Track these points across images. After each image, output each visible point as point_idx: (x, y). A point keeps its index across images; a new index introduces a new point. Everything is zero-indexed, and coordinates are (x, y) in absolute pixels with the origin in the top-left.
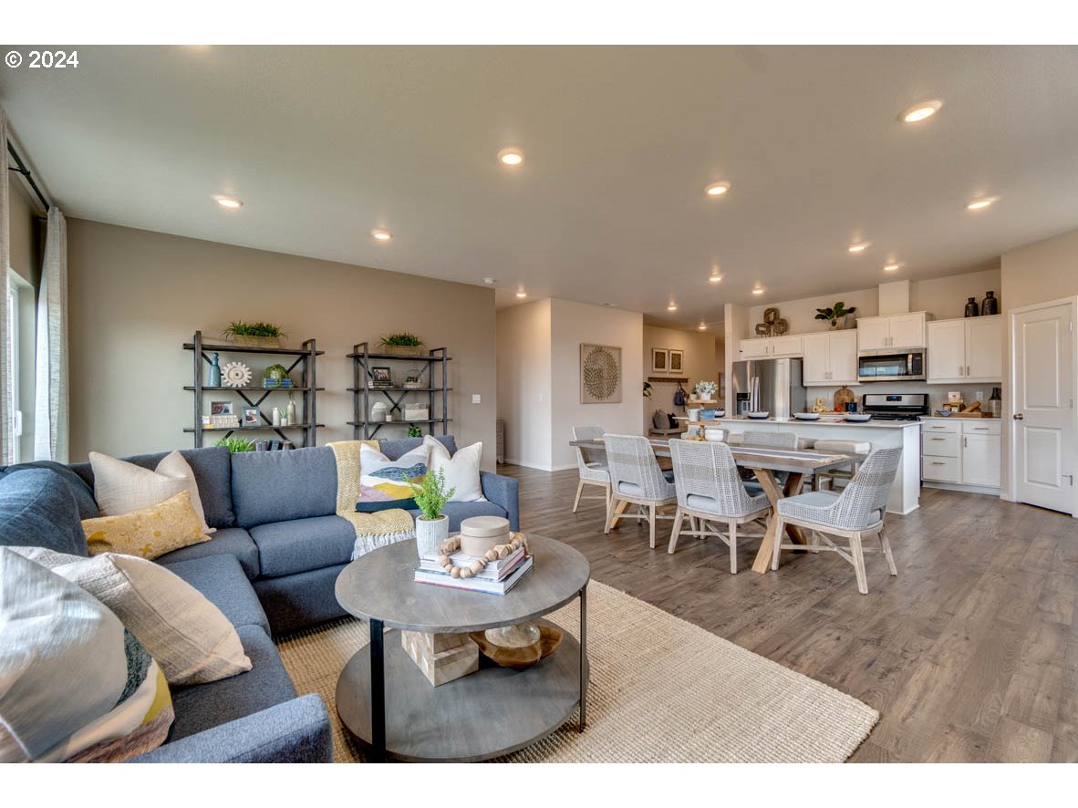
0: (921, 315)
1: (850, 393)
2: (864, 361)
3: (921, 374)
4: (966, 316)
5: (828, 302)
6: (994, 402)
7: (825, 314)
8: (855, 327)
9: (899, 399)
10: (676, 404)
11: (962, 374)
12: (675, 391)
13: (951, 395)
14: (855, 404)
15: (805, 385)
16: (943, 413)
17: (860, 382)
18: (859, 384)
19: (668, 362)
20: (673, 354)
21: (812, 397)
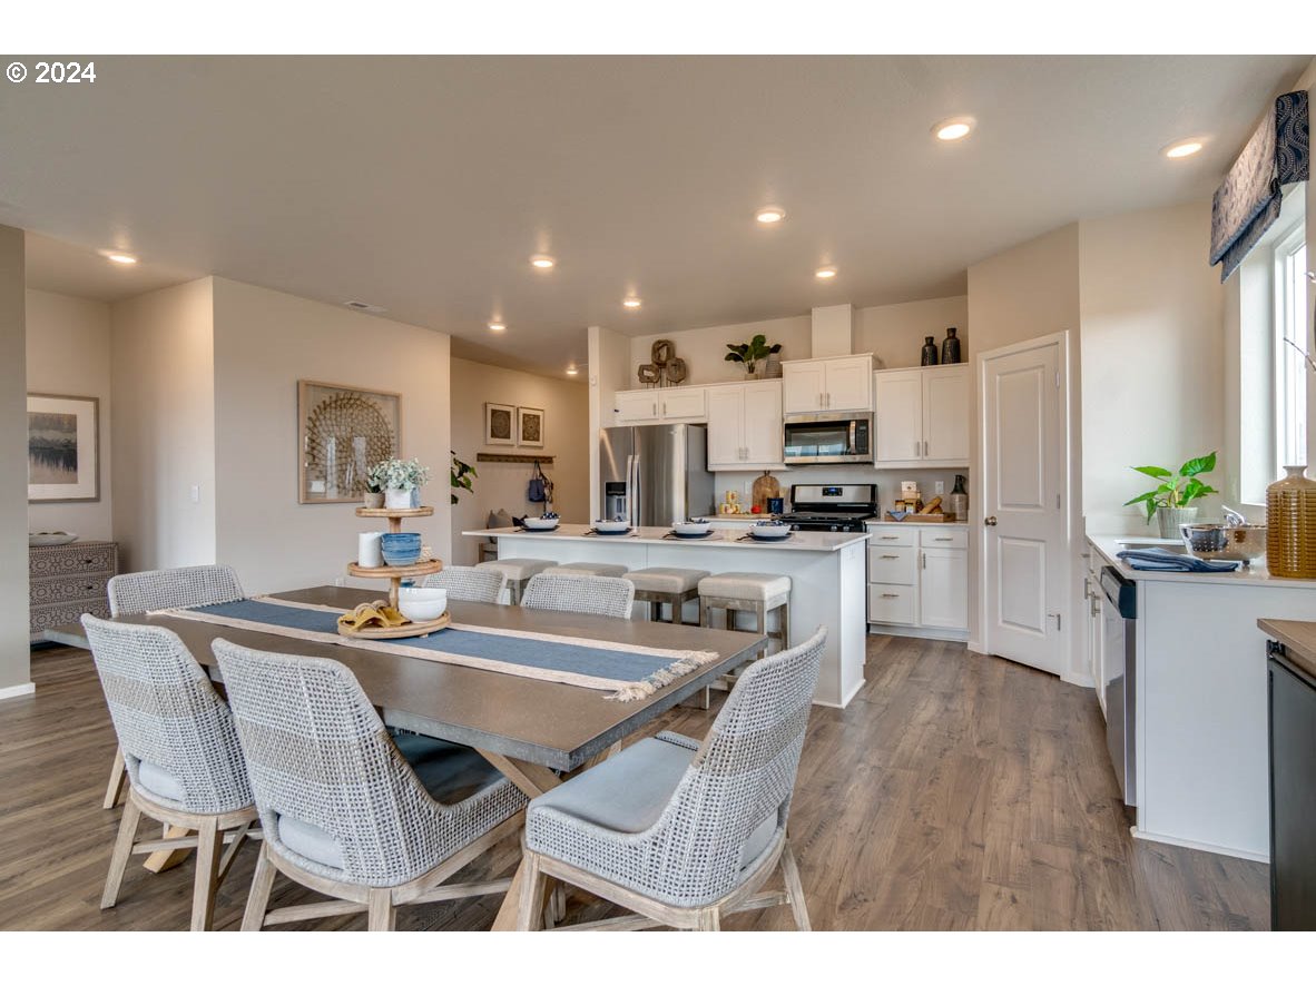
0: (865, 361)
1: (774, 482)
2: (794, 431)
3: (867, 453)
4: (923, 364)
5: (743, 334)
6: (957, 497)
7: (738, 354)
8: (780, 375)
9: (838, 492)
10: (531, 500)
11: (918, 454)
12: (529, 478)
13: (905, 485)
14: (782, 500)
15: (710, 469)
16: (896, 516)
17: (787, 465)
18: (784, 468)
19: (516, 428)
20: (524, 415)
21: (722, 488)
